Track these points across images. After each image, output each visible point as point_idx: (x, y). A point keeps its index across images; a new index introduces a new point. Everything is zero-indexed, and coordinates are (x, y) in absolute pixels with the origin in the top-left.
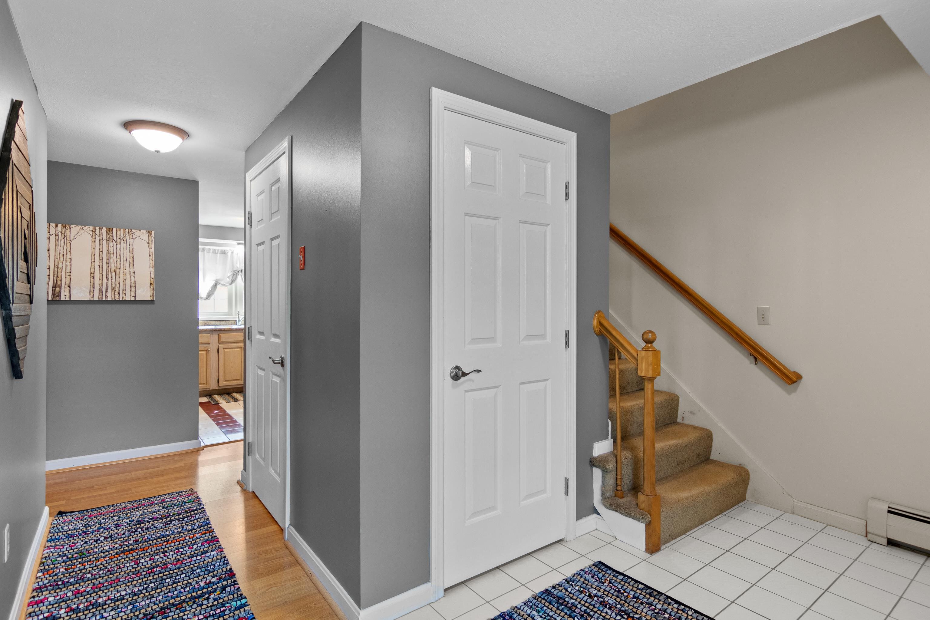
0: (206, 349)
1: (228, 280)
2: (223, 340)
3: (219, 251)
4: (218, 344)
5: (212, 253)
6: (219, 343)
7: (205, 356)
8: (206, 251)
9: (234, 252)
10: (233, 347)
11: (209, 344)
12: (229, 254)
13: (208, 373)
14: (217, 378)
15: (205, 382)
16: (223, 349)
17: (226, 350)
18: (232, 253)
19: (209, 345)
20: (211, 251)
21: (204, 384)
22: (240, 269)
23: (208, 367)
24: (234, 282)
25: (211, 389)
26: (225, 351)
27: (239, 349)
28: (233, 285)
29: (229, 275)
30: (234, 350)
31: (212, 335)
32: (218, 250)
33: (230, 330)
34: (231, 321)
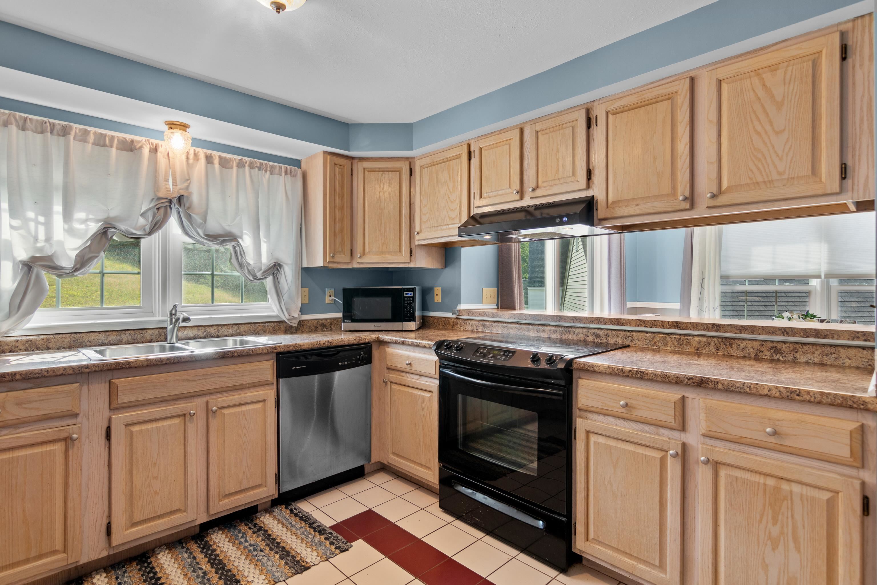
0: (64, 435)
1: (142, 221)
2: (123, 398)
3: (116, 141)
4: (107, 413)
5: (94, 144)
6: (113, 409)
7: (60, 458)
8: (73, 133)
9: (160, 149)
10: (160, 416)
11: (76, 415)
12: (146, 151)
13: (70, 513)
14: (105, 522)
15: (59, 546)
16: (126, 425)
17: (134, 429)
18: (154, 150)
19: (73, 421)
20: (91, 138)
21: (54, 552)
22: (177, 195)
23: (72, 493)
24: (160, 227)
25: (81, 563)
26: (131, 432)
27: (177, 421)
28: (157, 236)
29: (143, 209)
30: (161, 424)
31: (85, 388)
32: (112, 138)
33: (148, 366)
34: (150, 332)
